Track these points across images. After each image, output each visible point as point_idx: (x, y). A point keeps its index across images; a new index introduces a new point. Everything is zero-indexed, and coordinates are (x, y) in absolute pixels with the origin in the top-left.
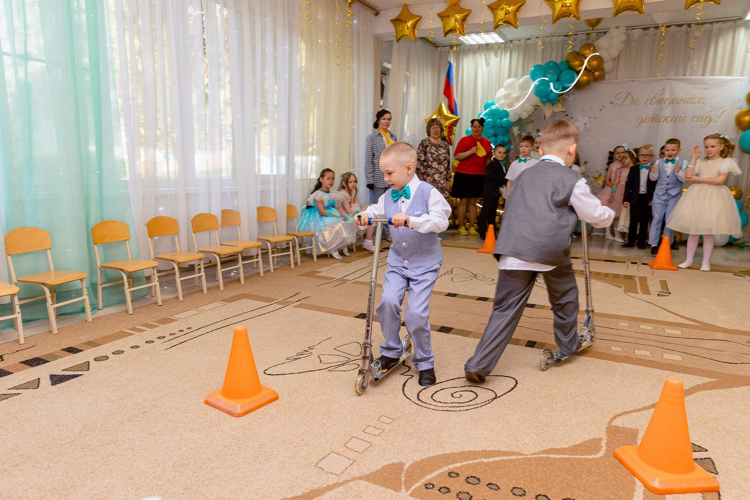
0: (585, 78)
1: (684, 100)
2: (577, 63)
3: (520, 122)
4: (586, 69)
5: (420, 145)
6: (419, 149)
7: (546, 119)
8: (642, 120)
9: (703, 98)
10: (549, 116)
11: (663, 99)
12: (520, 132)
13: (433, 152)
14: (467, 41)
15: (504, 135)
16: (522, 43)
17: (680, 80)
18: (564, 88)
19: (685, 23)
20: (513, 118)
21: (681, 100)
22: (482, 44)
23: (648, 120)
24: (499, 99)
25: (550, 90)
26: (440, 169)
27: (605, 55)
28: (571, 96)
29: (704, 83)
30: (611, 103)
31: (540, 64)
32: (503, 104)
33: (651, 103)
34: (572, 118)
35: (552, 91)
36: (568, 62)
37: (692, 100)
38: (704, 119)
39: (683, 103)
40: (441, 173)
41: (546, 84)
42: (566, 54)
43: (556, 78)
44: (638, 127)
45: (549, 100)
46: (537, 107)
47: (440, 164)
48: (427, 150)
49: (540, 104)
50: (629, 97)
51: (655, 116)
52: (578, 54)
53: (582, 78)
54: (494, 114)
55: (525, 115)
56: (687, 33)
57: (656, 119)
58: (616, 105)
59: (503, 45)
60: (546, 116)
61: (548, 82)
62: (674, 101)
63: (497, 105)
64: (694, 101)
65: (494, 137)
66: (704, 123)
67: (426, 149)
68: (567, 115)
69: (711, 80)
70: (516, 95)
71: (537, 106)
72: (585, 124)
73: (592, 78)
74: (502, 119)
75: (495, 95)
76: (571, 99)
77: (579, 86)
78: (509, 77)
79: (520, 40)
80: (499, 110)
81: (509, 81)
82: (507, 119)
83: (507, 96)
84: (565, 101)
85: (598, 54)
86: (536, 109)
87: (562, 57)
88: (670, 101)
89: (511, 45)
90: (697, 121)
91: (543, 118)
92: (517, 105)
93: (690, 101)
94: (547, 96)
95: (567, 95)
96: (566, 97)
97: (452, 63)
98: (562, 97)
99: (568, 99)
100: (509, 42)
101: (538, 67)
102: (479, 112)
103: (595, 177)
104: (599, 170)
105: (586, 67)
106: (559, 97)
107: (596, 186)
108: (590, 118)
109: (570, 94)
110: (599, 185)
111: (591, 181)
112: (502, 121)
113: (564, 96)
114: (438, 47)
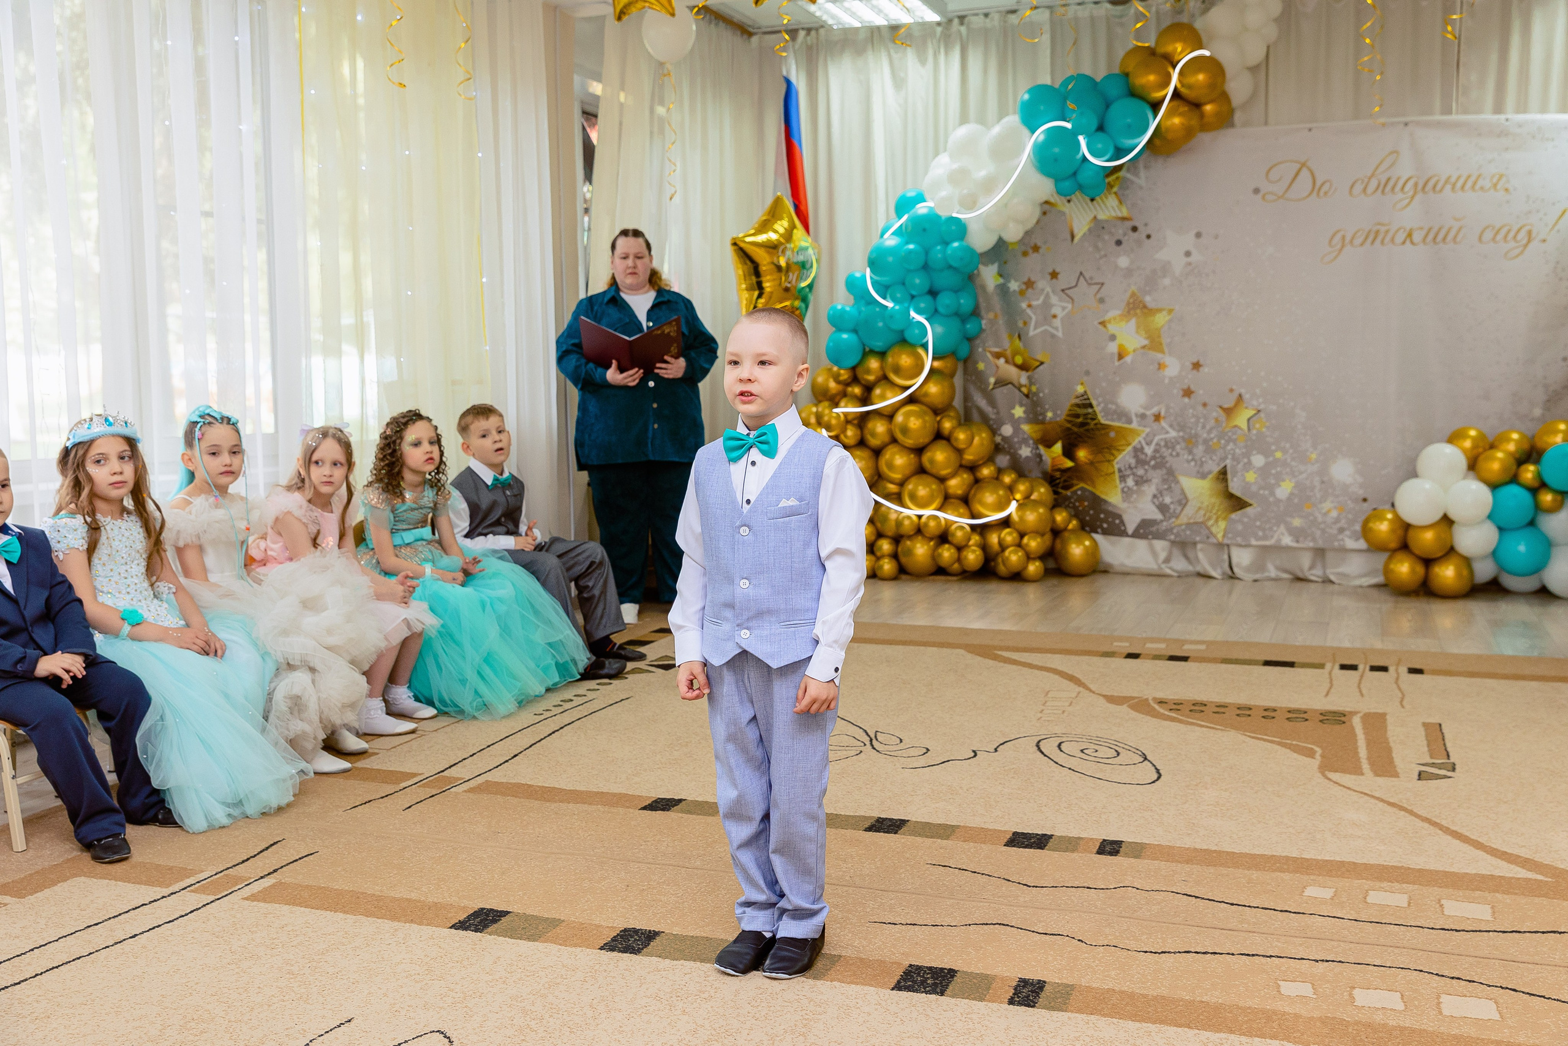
0: (1177, 120)
1: (1453, 180)
2: (1152, 78)
3: (999, 251)
4: (1176, 94)
7: (1076, 239)
8: (1344, 237)
9: (1501, 176)
10: (1085, 229)
11: (1399, 178)
12: (1001, 281)
14: (833, 17)
15: (956, 291)
16: (996, 20)
17: (1439, 124)
18: (1119, 152)
20: (981, 240)
21: (1447, 181)
22: (878, 28)
23: (1360, 240)
24: (935, 187)
25: (1080, 155)
27: (1227, 56)
28: (1143, 173)
29: (1502, 133)
30: (1256, 191)
31: (1047, 81)
32: (949, 199)
33: (1365, 190)
34: (1149, 237)
35: (1085, 159)
36: (1127, 75)
37: (1475, 183)
38: (1512, 234)
39: (1453, 188)
41: (1067, 139)
42: (1121, 53)
43: (1094, 125)
44: (1336, 258)
45: (1081, 188)
46: (1047, 207)
49: (1055, 199)
50: (1305, 173)
51: (1379, 227)
52: (1152, 52)
53: (1169, 123)
54: (924, 230)
55: (1013, 234)
57: (1381, 235)
58: (1269, 197)
59: (939, 29)
60: (1076, 231)
61: (1073, 134)
62: (1427, 186)
63: (931, 204)
64: (1480, 183)
65: (928, 297)
66: (1512, 244)
68: (1135, 229)
69: (1520, 126)
70: (982, 173)
71: (1047, 202)
72: (1188, 254)
73: (1195, 122)
74: (947, 243)
75: (926, 172)
76: (1141, 182)
77: (1159, 145)
78: (964, 119)
79: (986, 15)
80: (939, 217)
81: (962, 131)
82: (964, 243)
83: (957, 177)
84: (1127, 188)
85: (1207, 53)
86: (1044, 213)
87: (1109, 63)
88: (1416, 184)
89: (963, 29)
90: (1494, 239)
91: (1069, 237)
92: (989, 204)
93: (1469, 184)
94: (1075, 174)
95: (1128, 170)
96: (1129, 176)
97: (793, 80)
98: (1114, 177)
99: (1132, 182)
100: (956, 21)
101: (1041, 93)
102: (881, 224)
103: (1226, 406)
104: (1234, 387)
105: (1176, 89)
106: (1107, 176)
107: (1230, 434)
108: (1198, 235)
109: (1136, 168)
110: (1239, 432)
111: (1217, 420)
112: (949, 251)
113: (1121, 174)
114: (750, 35)
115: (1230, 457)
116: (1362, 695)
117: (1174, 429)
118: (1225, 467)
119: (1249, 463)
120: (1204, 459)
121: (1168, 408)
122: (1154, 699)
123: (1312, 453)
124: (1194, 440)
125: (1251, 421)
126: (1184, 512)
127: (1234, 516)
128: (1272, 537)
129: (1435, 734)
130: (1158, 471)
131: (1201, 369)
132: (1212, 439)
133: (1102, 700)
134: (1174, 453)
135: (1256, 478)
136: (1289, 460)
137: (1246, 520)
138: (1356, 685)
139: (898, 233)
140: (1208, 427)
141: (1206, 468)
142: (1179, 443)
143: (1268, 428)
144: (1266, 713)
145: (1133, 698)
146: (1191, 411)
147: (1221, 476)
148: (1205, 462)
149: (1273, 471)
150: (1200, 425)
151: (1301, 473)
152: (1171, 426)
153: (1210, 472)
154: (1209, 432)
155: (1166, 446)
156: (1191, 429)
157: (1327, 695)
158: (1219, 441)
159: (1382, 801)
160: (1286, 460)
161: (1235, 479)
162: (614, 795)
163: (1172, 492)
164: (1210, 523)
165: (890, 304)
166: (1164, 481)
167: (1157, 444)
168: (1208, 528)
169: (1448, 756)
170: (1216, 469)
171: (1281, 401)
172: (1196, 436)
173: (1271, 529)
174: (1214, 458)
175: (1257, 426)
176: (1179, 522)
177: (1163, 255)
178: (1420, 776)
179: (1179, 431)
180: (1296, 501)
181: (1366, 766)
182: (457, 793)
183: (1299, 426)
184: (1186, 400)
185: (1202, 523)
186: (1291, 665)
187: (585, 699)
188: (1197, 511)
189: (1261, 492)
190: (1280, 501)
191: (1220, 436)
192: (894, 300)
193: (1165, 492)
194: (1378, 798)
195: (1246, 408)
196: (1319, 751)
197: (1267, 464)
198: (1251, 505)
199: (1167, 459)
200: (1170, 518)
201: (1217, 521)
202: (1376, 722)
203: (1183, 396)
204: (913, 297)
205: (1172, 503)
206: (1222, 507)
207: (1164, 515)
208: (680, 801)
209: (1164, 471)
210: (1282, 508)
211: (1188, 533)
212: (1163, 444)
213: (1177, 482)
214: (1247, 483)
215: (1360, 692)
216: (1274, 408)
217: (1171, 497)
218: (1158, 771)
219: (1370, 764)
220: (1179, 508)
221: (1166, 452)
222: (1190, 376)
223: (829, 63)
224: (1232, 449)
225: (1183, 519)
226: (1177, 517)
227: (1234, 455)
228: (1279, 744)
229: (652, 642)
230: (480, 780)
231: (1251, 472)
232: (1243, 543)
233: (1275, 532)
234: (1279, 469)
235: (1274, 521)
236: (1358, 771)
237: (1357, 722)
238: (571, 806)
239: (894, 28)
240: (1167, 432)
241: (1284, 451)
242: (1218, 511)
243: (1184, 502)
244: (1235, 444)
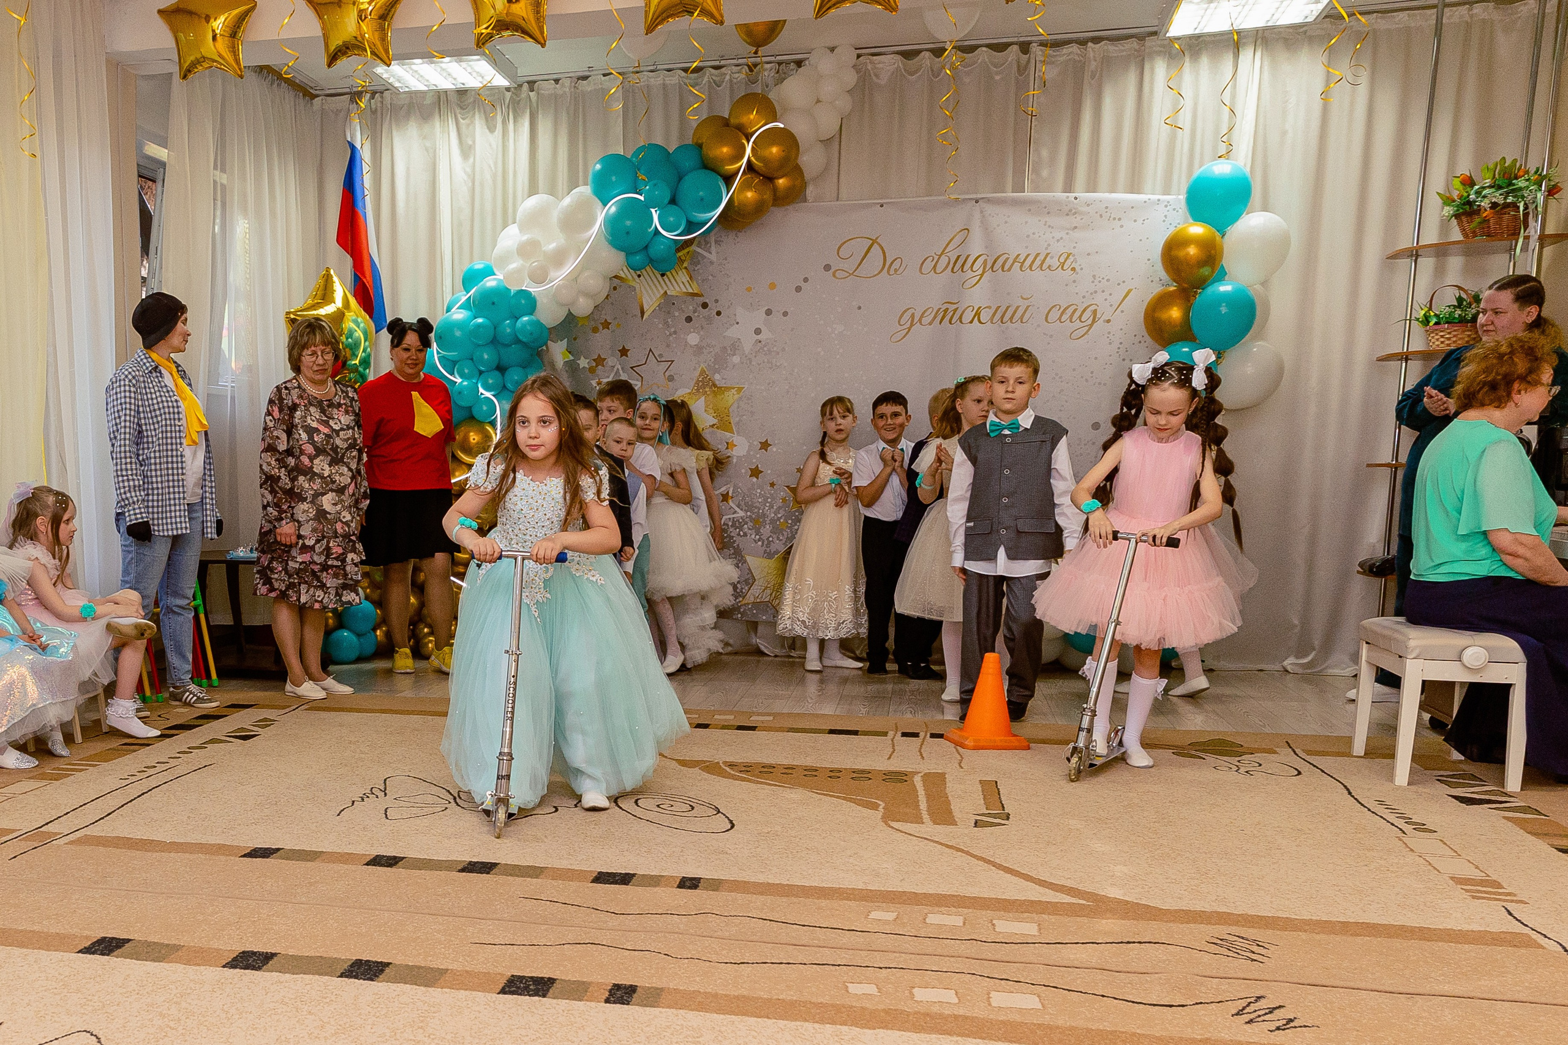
0: (749, 195)
1: (1021, 258)
2: (725, 150)
3: (570, 326)
4: (750, 167)
5: (271, 402)
6: (269, 413)
7: (648, 314)
8: (913, 317)
9: (1071, 255)
10: (654, 306)
11: (968, 256)
12: (570, 357)
13: (315, 425)
14: (399, 80)
15: (525, 366)
16: (567, 86)
17: (1008, 202)
18: (691, 226)
19: (1015, 40)
20: (549, 315)
21: (1015, 261)
23: (929, 319)
24: (504, 260)
25: (652, 228)
26: (337, 478)
27: (801, 128)
28: (713, 249)
30: (827, 268)
31: (621, 152)
32: (518, 271)
33: (935, 268)
34: (718, 314)
35: (656, 232)
36: (700, 146)
37: (1043, 262)
38: (1078, 314)
39: (1022, 268)
40: (341, 491)
41: (635, 212)
42: (694, 119)
43: (667, 198)
44: (904, 337)
45: (651, 261)
46: (616, 282)
47: (334, 462)
48: (297, 420)
49: (625, 273)
50: (876, 250)
51: (947, 306)
52: (726, 123)
53: (742, 197)
54: (493, 303)
55: (583, 307)
56: (1022, 69)
57: (949, 314)
58: (839, 275)
59: (512, 95)
60: (646, 307)
61: (646, 207)
62: (996, 264)
63: (501, 277)
64: (1048, 262)
65: (497, 373)
66: (1078, 324)
67: (292, 417)
68: (705, 305)
69: (1088, 205)
70: (553, 246)
71: (616, 277)
72: (758, 331)
73: (768, 196)
74: (516, 318)
75: (494, 246)
76: (713, 257)
77: (732, 219)
78: (533, 190)
79: (556, 81)
80: (508, 290)
81: (533, 202)
82: (533, 317)
83: (525, 250)
84: (699, 263)
85: (781, 125)
86: (615, 288)
87: (682, 135)
88: (986, 263)
90: (1060, 319)
91: (640, 313)
92: (560, 275)
93: (1038, 262)
94: (646, 248)
95: (699, 246)
96: (699, 250)
97: (358, 145)
98: (686, 251)
99: (704, 257)
100: (526, 86)
101: (613, 163)
102: (448, 298)
105: (749, 161)
106: (678, 250)
108: (769, 312)
109: (707, 243)
111: (784, 499)
112: (519, 324)
113: (694, 248)
114: (313, 97)
116: (923, 758)
122: (725, 763)
124: (761, 520)
126: (751, 592)
129: (991, 790)
131: (769, 448)
132: (779, 519)
133: (674, 764)
138: (917, 749)
139: (466, 306)
140: (775, 507)
141: (773, 548)
142: (746, 523)
144: (832, 774)
145: (705, 762)
146: (759, 490)
148: (772, 541)
150: (768, 505)
152: (739, 506)
153: (776, 552)
154: (776, 512)
155: (734, 525)
156: (759, 508)
157: (889, 758)
158: (786, 521)
159: (941, 844)
162: (213, 845)
165: (459, 380)
169: (1003, 807)
172: (765, 514)
174: (781, 538)
177: (733, 332)
178: (976, 824)
179: (746, 511)
181: (926, 816)
182: (59, 846)
184: (755, 479)
185: (768, 602)
186: (855, 733)
187: (168, 766)
188: (763, 591)
191: (788, 516)
192: (461, 377)
194: (937, 842)
196: (882, 804)
202: (936, 782)
203: (751, 476)
204: (481, 373)
208: (278, 850)
215: (921, 755)
218: (731, 822)
219: (929, 814)
221: (734, 532)
222: (758, 456)
223: (394, 127)
225: (750, 598)
226: (744, 596)
228: (845, 799)
229: (226, 716)
230: (78, 834)
236: (919, 820)
237: (918, 781)
238: (172, 855)
239: (462, 93)
243: (751, 581)
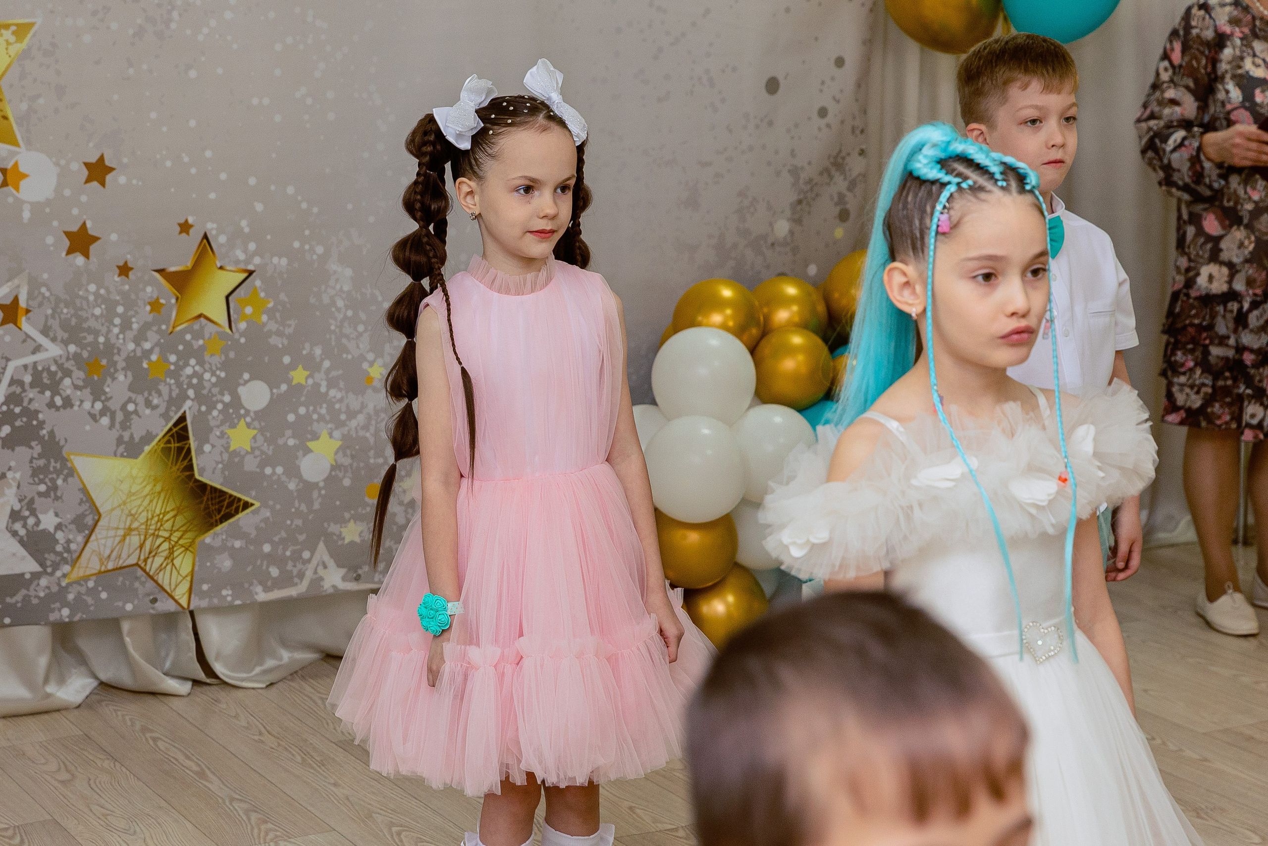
103: (173, 269)
104: (191, 220)
107: (188, 337)
110: (210, 328)
111: (155, 305)
115: (191, 393)
117: (54, 340)
118: (183, 419)
119: (237, 402)
120: (131, 407)
121: (34, 284)
123: (372, 364)
124: (104, 362)
125: (230, 298)
126: (92, 545)
127: (208, 538)
128: (301, 576)
130: (21, 450)
131: (109, 178)
132: (147, 354)
134: (58, 401)
135: (254, 438)
136: (323, 389)
137: (238, 544)
140: (135, 326)
141: (138, 430)
142: (67, 373)
143: (271, 313)
146: (92, 288)
147: (174, 445)
148: (136, 412)
149: (291, 418)
150: (117, 321)
151: (351, 415)
152: (45, 332)
153: (148, 438)
154: (137, 341)
155: (37, 382)
156: (97, 333)
158: (164, 359)
160: (317, 385)
161: (207, 448)
163: (57, 498)
164: (158, 560)
166: (35, 472)
167: (12, 382)
168: (152, 578)
170: (161, 428)
171: (296, 245)
172: (110, 349)
173: (297, 557)
174: (155, 401)
175: (249, 310)
176: (78, 573)
179: (66, 343)
180: (347, 482)
183: (340, 303)
184: (80, 260)
185: (137, 564)
188: (124, 537)
189: (268, 471)
190: (309, 487)
191: (168, 345)
193: (39, 502)
195: (221, 268)
197: (274, 401)
198: (247, 505)
199: (41, 416)
200: (56, 566)
201: (170, 557)
203: (70, 252)
205: (59, 527)
206: (180, 521)
207: (42, 564)
209: (38, 449)
210: (316, 506)
211: (104, 595)
212: (28, 379)
213: (72, 472)
214: (235, 453)
216: (284, 261)
217: (57, 515)
220: (80, 539)
221: (38, 400)
222: (84, 198)
224: (195, 374)
225: (90, 564)
226: (74, 563)
227: (198, 388)
231: (242, 423)
232: (238, 602)
233: (309, 561)
234: (302, 410)
235: (301, 538)
240: (38, 349)
241: (312, 366)
242: (172, 532)
243: (89, 520)
244: (201, 362)
